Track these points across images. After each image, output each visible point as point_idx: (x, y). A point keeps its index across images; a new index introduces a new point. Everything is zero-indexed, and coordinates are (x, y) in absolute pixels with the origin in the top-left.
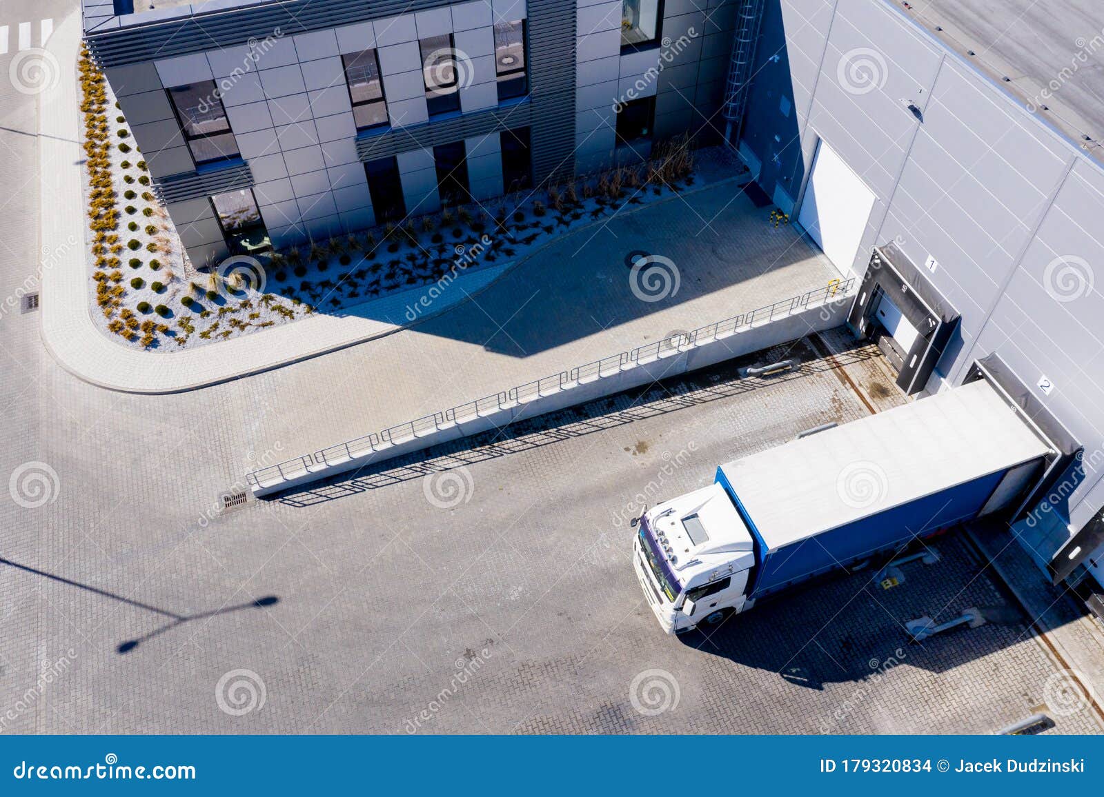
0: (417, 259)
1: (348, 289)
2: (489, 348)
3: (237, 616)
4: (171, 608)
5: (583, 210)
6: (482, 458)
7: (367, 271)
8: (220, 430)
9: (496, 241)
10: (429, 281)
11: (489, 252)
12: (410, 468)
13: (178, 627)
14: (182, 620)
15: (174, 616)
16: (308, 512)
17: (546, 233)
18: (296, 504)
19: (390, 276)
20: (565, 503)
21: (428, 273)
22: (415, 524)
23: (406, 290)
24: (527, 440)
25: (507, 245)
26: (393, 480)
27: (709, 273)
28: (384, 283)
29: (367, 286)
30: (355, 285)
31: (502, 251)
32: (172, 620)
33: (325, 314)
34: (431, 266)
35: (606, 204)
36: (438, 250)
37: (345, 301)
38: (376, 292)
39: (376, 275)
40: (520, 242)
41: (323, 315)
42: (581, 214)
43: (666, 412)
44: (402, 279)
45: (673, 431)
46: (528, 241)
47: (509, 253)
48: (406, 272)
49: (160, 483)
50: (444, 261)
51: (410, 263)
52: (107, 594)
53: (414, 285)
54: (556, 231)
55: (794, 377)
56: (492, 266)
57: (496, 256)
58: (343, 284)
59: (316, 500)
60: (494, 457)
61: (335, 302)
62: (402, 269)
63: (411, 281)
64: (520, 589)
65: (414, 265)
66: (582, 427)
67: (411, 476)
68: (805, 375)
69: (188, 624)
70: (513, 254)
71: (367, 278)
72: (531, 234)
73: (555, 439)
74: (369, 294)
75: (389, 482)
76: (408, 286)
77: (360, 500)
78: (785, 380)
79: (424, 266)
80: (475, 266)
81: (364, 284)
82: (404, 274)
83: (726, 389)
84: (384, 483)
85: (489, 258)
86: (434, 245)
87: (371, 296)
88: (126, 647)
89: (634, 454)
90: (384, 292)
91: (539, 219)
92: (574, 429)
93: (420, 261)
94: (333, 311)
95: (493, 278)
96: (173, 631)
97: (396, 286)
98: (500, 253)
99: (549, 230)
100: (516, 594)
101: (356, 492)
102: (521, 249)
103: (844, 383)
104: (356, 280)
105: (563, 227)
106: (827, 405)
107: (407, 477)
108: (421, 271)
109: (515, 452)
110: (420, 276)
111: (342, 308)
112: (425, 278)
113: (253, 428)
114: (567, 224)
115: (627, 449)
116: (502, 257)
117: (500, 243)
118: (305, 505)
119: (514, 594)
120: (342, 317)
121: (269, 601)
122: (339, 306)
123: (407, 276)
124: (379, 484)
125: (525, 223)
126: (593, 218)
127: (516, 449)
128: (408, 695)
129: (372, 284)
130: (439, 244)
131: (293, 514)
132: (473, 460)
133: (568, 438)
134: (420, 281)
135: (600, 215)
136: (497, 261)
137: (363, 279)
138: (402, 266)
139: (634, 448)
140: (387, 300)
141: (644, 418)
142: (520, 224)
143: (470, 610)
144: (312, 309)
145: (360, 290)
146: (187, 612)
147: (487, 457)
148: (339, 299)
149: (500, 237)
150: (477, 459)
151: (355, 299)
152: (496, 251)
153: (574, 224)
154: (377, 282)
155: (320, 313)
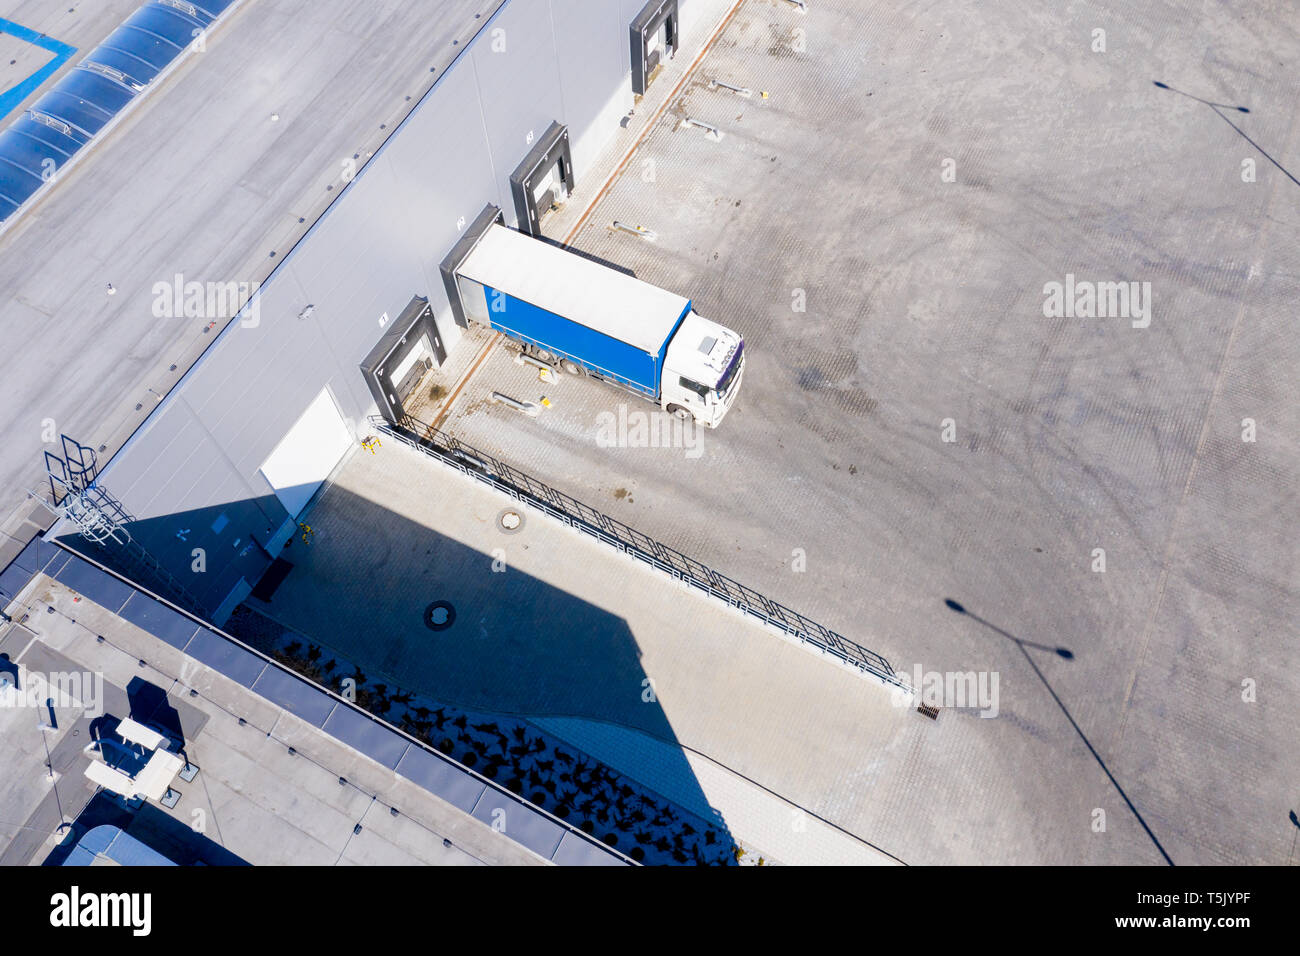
0: (599, 811)
1: (688, 841)
2: (638, 655)
3: (979, 613)
4: (1022, 659)
5: (410, 712)
6: (728, 582)
7: (654, 843)
8: (903, 791)
9: (516, 756)
10: (612, 775)
11: (534, 751)
12: (784, 620)
13: (1025, 639)
14: (1018, 642)
15: (1024, 651)
16: (882, 650)
17: (469, 722)
18: (886, 664)
19: (639, 816)
20: (710, 504)
21: (605, 785)
22: (816, 575)
23: (641, 786)
24: (685, 567)
25: (512, 743)
26: (803, 621)
27: (414, 550)
28: (650, 813)
29: (668, 827)
30: (678, 839)
31: (523, 741)
32: (1026, 647)
33: (729, 833)
34: (595, 791)
35: (384, 698)
36: (572, 799)
37: (701, 829)
38: (666, 812)
39: (650, 830)
40: (499, 734)
41: (733, 835)
42: (417, 710)
43: (575, 501)
44: (632, 803)
45: (588, 486)
46: (490, 729)
47: (519, 733)
48: (621, 806)
49: (980, 780)
50: (578, 783)
51: (609, 812)
52: (1064, 709)
53: (629, 785)
54: (456, 715)
55: (467, 448)
56: (549, 735)
57: (534, 741)
58: (687, 851)
59: (870, 655)
60: (719, 575)
61: (710, 838)
62: (622, 814)
63: (627, 791)
64: (790, 479)
65: (607, 808)
66: (639, 542)
67: (789, 613)
68: (458, 442)
69: (1016, 636)
70: (518, 729)
71: (661, 836)
72: (481, 733)
73: (667, 550)
74: (674, 816)
75: (807, 623)
76: (634, 788)
77: (838, 627)
78: (475, 451)
79: (601, 797)
80: (560, 750)
81: (668, 832)
82: (625, 806)
83: (518, 480)
84: (811, 625)
85: (541, 745)
86: (570, 809)
87: (674, 812)
88: (1066, 654)
89: (630, 494)
90: (661, 805)
91: (454, 740)
92: (647, 546)
93: (600, 805)
94: (720, 830)
95: (560, 720)
96: (1030, 640)
97: (645, 800)
98: (527, 741)
99: (461, 722)
100: (795, 478)
101: (837, 635)
102: (506, 726)
103: (446, 417)
104: (673, 843)
105: (446, 714)
106: (476, 414)
107: (792, 615)
108: (609, 794)
109: (702, 566)
110: (615, 789)
111: (710, 825)
112: (612, 782)
113: (875, 765)
114: (439, 713)
115: (631, 501)
116: (531, 735)
117: (514, 751)
118: (880, 658)
119: (796, 479)
120: (719, 813)
121: (953, 605)
122: (711, 830)
123: (625, 801)
124: (815, 627)
125: (472, 750)
126: (412, 697)
127: (699, 567)
128: (905, 480)
129: (664, 824)
130: (566, 806)
131: (893, 658)
132: (736, 586)
133: (658, 543)
134: (620, 783)
135: (403, 693)
136: (538, 734)
137: (665, 838)
138: (619, 818)
139: (627, 498)
140: (666, 791)
141: (593, 511)
142: (476, 753)
143: (831, 493)
144: (736, 852)
145: (678, 829)
146: (1013, 646)
147: (724, 580)
148: (704, 839)
149: (508, 757)
150: (733, 584)
151: (691, 824)
152: (528, 746)
153: (433, 707)
154: (656, 822)
155: (733, 839)
